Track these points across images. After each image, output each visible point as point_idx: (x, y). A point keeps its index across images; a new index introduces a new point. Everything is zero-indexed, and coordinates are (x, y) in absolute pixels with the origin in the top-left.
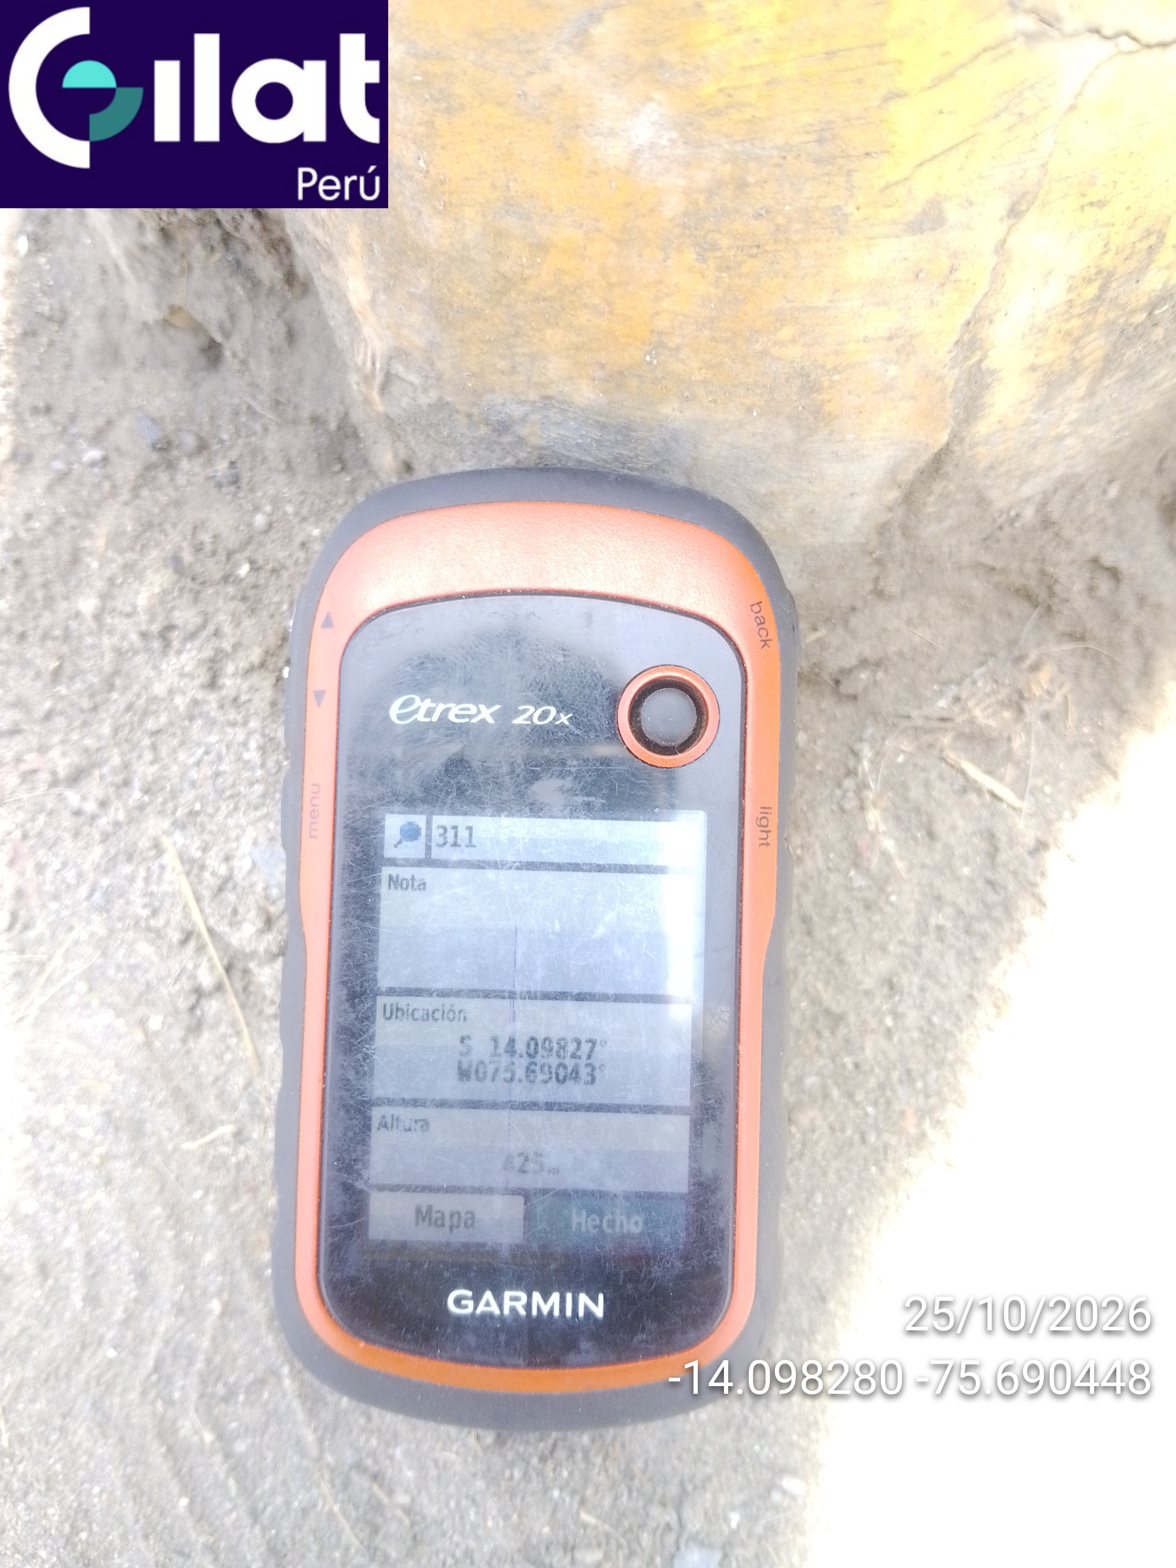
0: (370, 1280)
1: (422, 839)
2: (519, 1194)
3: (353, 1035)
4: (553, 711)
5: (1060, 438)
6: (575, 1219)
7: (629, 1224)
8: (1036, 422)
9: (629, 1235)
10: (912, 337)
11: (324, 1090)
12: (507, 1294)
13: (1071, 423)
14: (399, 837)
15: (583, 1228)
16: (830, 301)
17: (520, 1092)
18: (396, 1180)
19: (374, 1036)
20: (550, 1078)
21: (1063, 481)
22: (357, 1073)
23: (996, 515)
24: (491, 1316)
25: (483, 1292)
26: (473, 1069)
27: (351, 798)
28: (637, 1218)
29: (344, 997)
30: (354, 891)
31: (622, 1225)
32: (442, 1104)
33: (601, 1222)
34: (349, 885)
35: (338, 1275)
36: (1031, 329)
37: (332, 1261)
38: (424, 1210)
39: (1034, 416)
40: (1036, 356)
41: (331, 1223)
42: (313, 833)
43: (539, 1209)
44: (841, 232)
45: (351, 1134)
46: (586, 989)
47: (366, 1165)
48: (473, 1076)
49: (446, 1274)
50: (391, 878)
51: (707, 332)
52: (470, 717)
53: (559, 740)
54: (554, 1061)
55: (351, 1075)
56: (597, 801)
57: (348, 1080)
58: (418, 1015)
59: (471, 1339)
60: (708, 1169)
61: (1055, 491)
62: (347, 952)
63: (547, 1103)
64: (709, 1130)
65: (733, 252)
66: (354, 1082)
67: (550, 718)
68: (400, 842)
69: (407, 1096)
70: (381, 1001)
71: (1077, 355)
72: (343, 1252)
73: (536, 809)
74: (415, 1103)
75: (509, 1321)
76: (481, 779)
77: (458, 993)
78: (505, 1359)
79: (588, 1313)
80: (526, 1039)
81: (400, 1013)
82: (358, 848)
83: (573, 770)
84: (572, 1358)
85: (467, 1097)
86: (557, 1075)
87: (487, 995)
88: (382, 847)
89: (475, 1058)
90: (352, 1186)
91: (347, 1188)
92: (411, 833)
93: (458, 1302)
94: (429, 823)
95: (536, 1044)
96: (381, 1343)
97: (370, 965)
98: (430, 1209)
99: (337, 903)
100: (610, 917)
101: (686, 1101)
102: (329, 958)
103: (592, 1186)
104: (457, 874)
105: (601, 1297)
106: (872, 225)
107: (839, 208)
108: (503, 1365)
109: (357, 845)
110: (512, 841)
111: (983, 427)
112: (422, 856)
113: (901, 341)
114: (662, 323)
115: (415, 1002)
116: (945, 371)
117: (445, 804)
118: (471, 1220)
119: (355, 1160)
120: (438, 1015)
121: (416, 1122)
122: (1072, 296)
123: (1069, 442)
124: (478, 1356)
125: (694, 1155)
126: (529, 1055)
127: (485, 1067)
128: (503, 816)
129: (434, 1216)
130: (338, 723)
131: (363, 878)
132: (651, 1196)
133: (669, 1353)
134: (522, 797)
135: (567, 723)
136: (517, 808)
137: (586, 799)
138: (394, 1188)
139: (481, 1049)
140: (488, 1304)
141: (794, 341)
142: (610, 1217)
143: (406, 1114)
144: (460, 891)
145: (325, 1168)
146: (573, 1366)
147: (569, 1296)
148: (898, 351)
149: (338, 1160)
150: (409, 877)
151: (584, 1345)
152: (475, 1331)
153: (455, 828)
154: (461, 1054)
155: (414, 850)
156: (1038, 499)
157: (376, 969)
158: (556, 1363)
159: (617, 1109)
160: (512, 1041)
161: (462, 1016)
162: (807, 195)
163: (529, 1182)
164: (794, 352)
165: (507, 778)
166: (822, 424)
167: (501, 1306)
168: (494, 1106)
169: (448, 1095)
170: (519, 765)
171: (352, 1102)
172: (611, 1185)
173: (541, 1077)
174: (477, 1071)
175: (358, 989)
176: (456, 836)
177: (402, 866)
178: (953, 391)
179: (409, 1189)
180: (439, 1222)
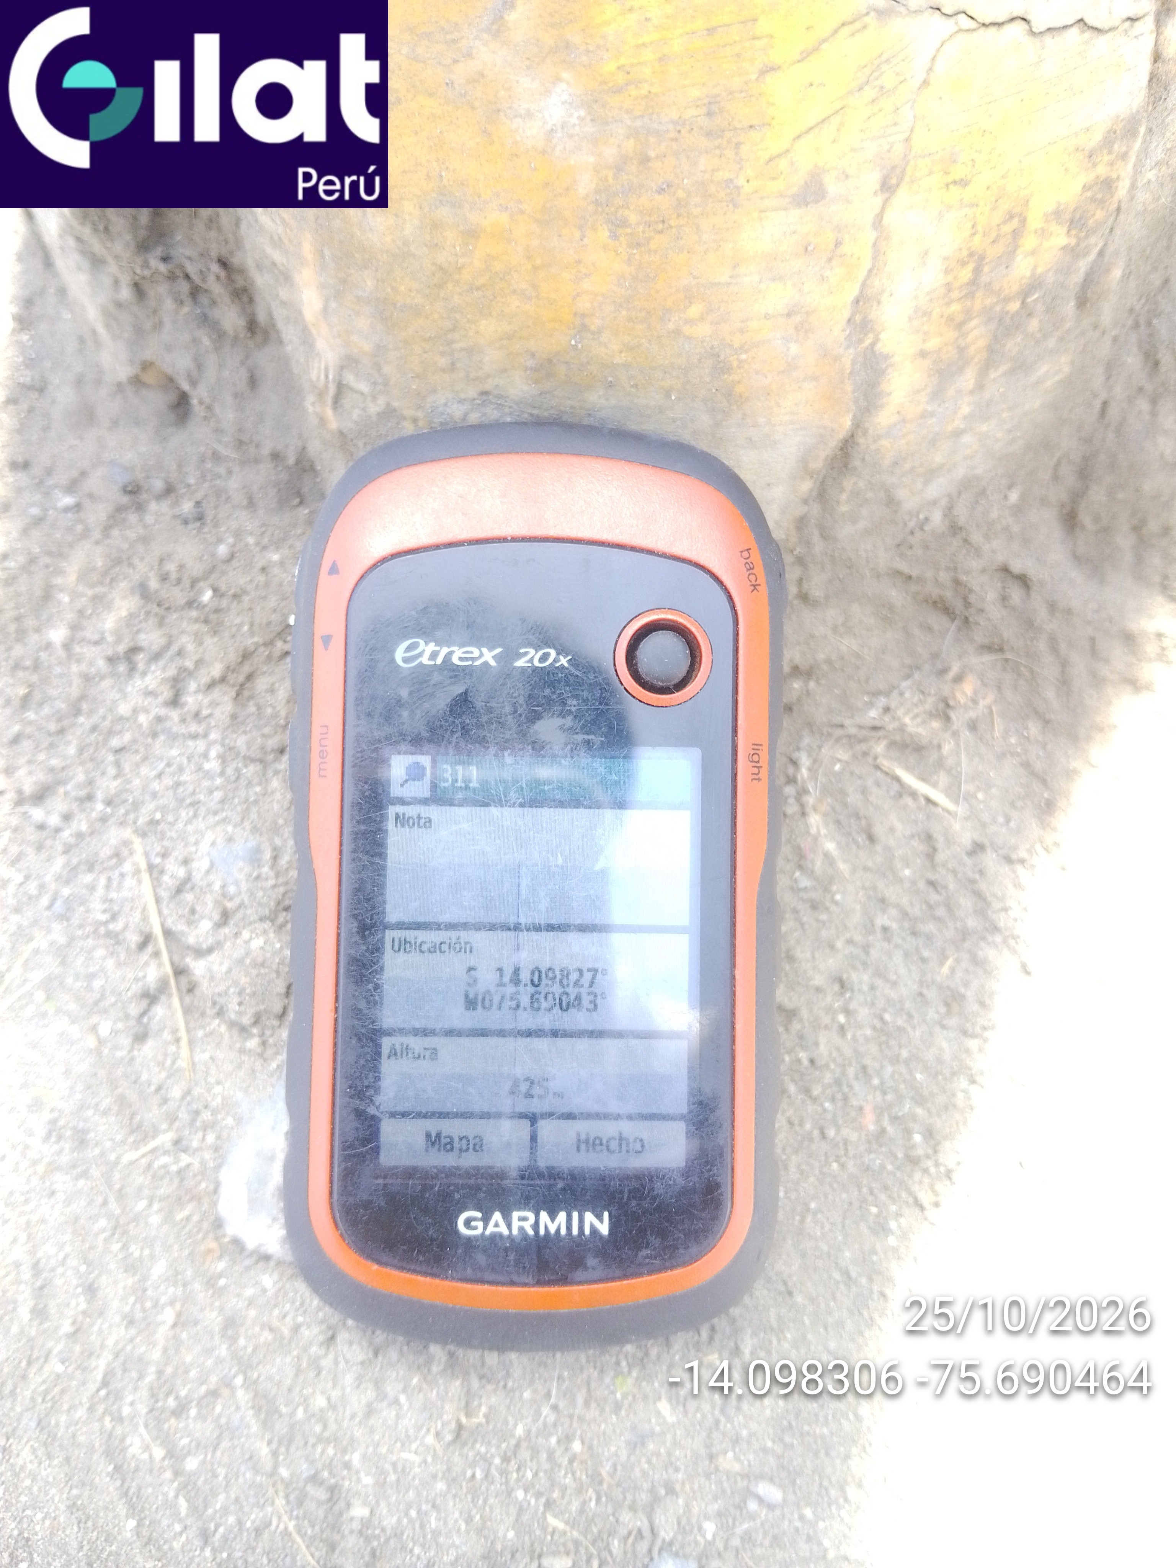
0: (383, 1203)
2: (524, 1117)
3: (364, 966)
5: (958, 434)
8: (932, 414)
10: (808, 313)
11: (336, 1020)
12: (515, 1214)
13: (965, 418)
16: (731, 277)
17: (527, 1020)
18: (406, 1107)
19: (384, 967)
20: (554, 1006)
21: (965, 484)
22: (368, 1002)
23: (907, 518)
24: (500, 1236)
25: (491, 1213)
26: (480, 999)
27: (358, 738)
29: (355, 929)
30: (363, 827)
32: (450, 1033)
35: (351, 1200)
36: (916, 311)
37: (346, 1187)
38: (434, 1135)
39: (930, 409)
40: (924, 341)
41: (344, 1149)
42: (322, 772)
44: (735, 206)
45: (362, 1061)
47: (377, 1091)
48: (480, 1005)
49: (456, 1196)
50: (397, 816)
51: (624, 313)
52: (474, 659)
55: (362, 1004)
57: (360, 1009)
58: (425, 947)
59: (481, 1259)
61: (959, 494)
62: (356, 886)
63: (552, 1029)
65: (641, 228)
66: (365, 1011)
69: (417, 1026)
70: (389, 934)
71: (961, 342)
72: (355, 1177)
74: (424, 1032)
75: (518, 1241)
77: (464, 926)
78: (515, 1278)
79: (594, 1232)
81: (408, 946)
82: (366, 786)
84: (579, 1275)
85: (474, 1026)
87: (492, 927)
88: (389, 785)
89: (480, 987)
90: (365, 1111)
91: (360, 1114)
93: (468, 1223)
96: (394, 1265)
97: (379, 899)
98: (439, 1134)
99: (347, 838)
103: (596, 1107)
105: (606, 1214)
106: (762, 198)
107: (731, 181)
108: (512, 1283)
109: (365, 783)
111: (884, 418)
113: (798, 318)
114: (584, 304)
115: (422, 936)
116: (841, 350)
119: (367, 1087)
120: (446, 946)
121: (425, 1050)
122: (949, 278)
123: (966, 439)
124: (489, 1276)
125: (694, 1072)
127: (491, 996)
128: (503, 754)
129: (443, 1141)
131: (371, 815)
138: (405, 1115)
139: (486, 979)
140: (497, 1224)
141: (702, 318)
143: (415, 1043)
145: (338, 1094)
146: (580, 1283)
147: (575, 1215)
148: (796, 329)
149: (350, 1087)
151: (591, 1261)
152: (486, 1250)
154: (468, 984)
156: (944, 502)
157: (384, 903)
158: (564, 1280)
160: (516, 971)
161: (469, 947)
162: (702, 168)
163: (533, 1106)
164: (703, 330)
166: (735, 408)
167: (509, 1226)
168: (500, 1033)
169: (455, 1024)
171: (363, 1030)
173: (545, 1005)
174: (483, 1000)
175: (367, 921)
178: (851, 373)
179: (418, 1115)
180: (449, 1146)
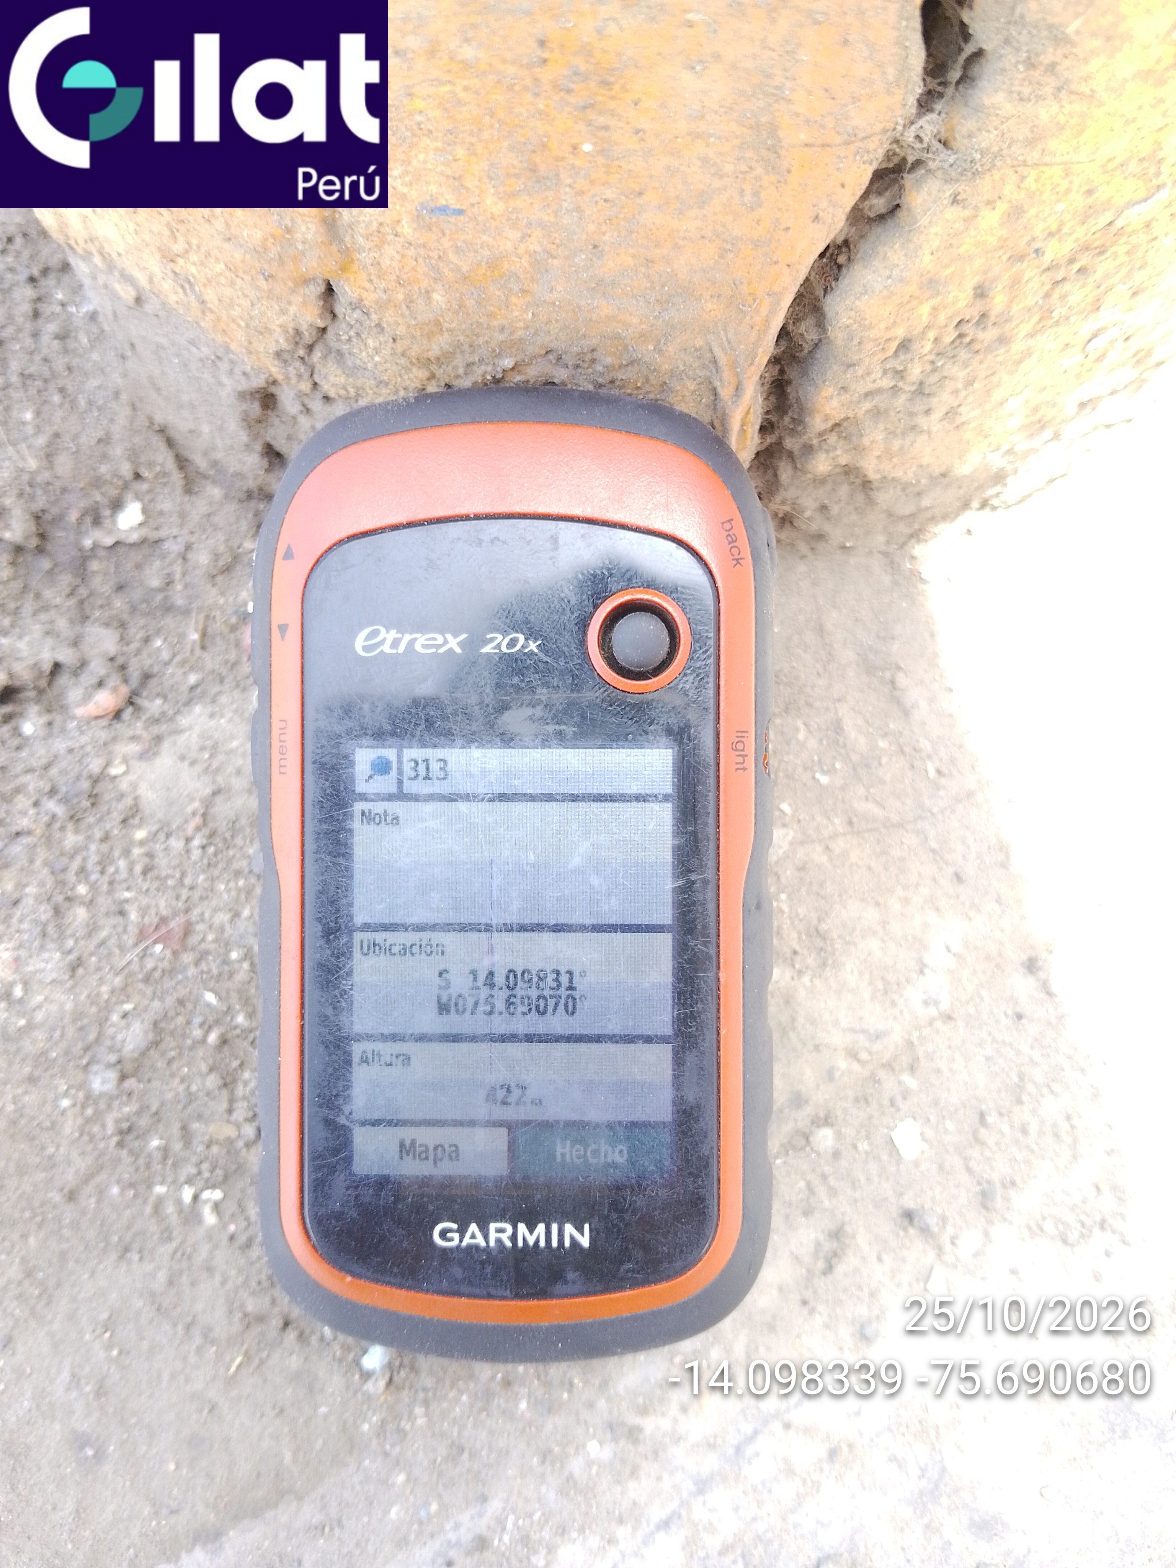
0: (355, 1215)
1: (394, 773)
2: (501, 1126)
3: (329, 971)
4: (521, 638)
6: (559, 1150)
7: (614, 1152)
9: (615, 1165)
11: (302, 1026)
12: (493, 1226)
14: (370, 773)
15: (568, 1159)
17: (500, 1025)
18: (376, 1115)
19: (351, 971)
20: (530, 1010)
22: (335, 1008)
24: (477, 1247)
25: (468, 1226)
26: (452, 1003)
27: (318, 732)
28: (620, 1147)
29: (319, 934)
30: (325, 827)
31: (605, 1156)
32: (422, 1038)
33: (585, 1152)
34: (320, 821)
35: (323, 1211)
37: (316, 1197)
38: (408, 1143)
41: (313, 1159)
42: (282, 770)
43: (521, 1141)
45: (330, 1070)
46: (562, 920)
47: (348, 1099)
48: (453, 1010)
49: (431, 1208)
50: (363, 813)
52: (438, 647)
53: (527, 668)
54: (534, 993)
55: (329, 1011)
56: (569, 730)
57: (326, 1016)
58: (395, 950)
59: (457, 1272)
60: (691, 1096)
62: (320, 888)
63: (526, 1035)
64: (691, 1058)
66: (332, 1018)
67: (519, 647)
68: (371, 777)
69: (386, 1031)
70: (358, 937)
72: (326, 1188)
73: (508, 740)
74: (394, 1038)
75: (494, 1253)
76: (449, 710)
77: (434, 927)
78: (492, 1291)
79: (574, 1243)
80: (504, 972)
81: (377, 948)
82: (327, 784)
83: (543, 698)
84: (559, 1288)
85: (446, 1030)
86: (537, 1006)
87: (463, 928)
88: (353, 781)
89: (454, 991)
90: (334, 1122)
91: (329, 1123)
92: (382, 767)
93: (443, 1234)
94: (399, 757)
95: (515, 976)
96: (367, 1278)
97: (344, 901)
98: (413, 1143)
99: (309, 838)
100: (585, 847)
101: (668, 1030)
102: (303, 895)
103: (574, 1117)
104: (429, 808)
105: (587, 1227)
108: (490, 1296)
109: (327, 780)
110: (484, 773)
112: (393, 789)
115: (391, 937)
117: (413, 736)
118: (455, 1153)
119: (337, 1096)
120: (415, 949)
121: (397, 1057)
124: (465, 1289)
125: (678, 1082)
126: (508, 987)
127: (465, 1000)
128: (473, 747)
129: (418, 1150)
130: (302, 657)
131: (334, 813)
132: (634, 1124)
133: (656, 1282)
134: (492, 727)
135: (536, 651)
136: (488, 738)
137: (557, 727)
138: (376, 1123)
139: (460, 983)
140: (474, 1236)
142: (593, 1147)
143: (387, 1049)
144: (432, 824)
145: (306, 1103)
146: (559, 1297)
147: (555, 1227)
149: (319, 1096)
150: (382, 813)
151: (571, 1276)
152: (461, 1263)
153: (426, 761)
154: (440, 988)
155: (386, 784)
157: (351, 905)
158: (543, 1294)
159: (597, 1039)
160: (491, 974)
161: (440, 949)
163: (511, 1114)
165: (476, 708)
167: (486, 1237)
168: (474, 1039)
169: (426, 1029)
170: (488, 695)
171: (331, 1038)
172: (594, 1115)
173: (521, 1009)
174: (456, 1005)
175: (332, 925)
176: (428, 769)
177: (372, 800)
179: (391, 1123)
180: (423, 1156)
